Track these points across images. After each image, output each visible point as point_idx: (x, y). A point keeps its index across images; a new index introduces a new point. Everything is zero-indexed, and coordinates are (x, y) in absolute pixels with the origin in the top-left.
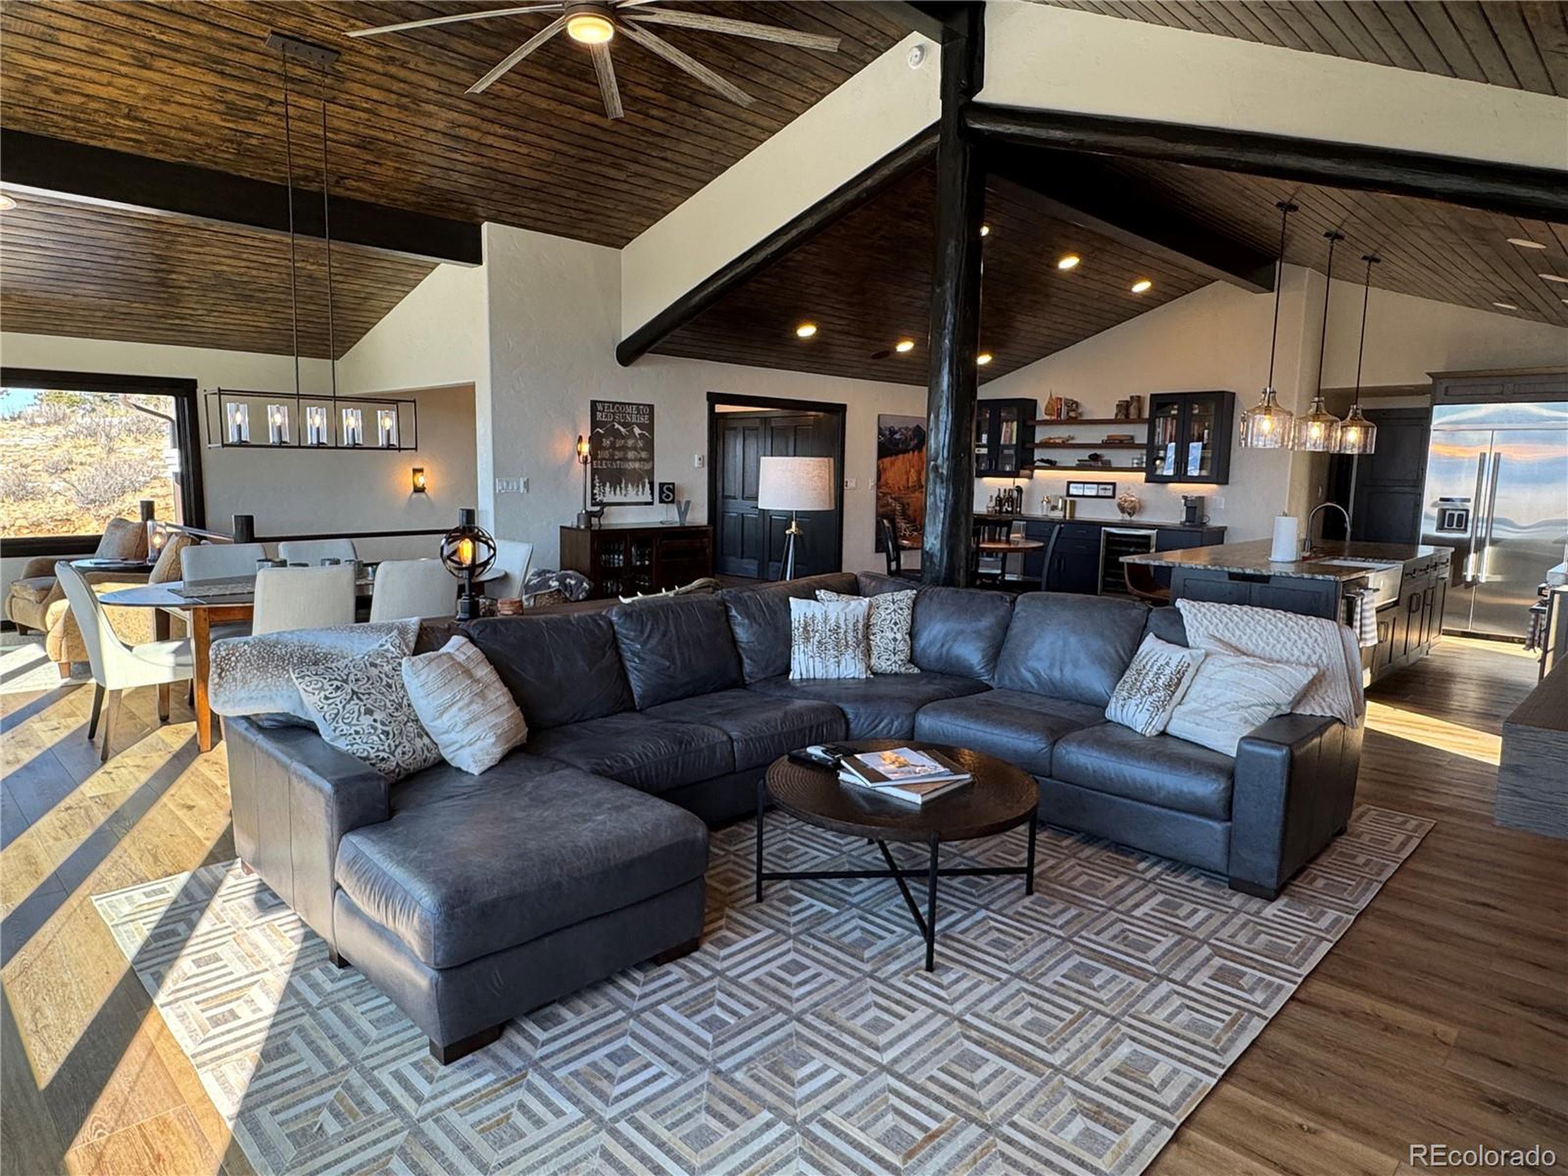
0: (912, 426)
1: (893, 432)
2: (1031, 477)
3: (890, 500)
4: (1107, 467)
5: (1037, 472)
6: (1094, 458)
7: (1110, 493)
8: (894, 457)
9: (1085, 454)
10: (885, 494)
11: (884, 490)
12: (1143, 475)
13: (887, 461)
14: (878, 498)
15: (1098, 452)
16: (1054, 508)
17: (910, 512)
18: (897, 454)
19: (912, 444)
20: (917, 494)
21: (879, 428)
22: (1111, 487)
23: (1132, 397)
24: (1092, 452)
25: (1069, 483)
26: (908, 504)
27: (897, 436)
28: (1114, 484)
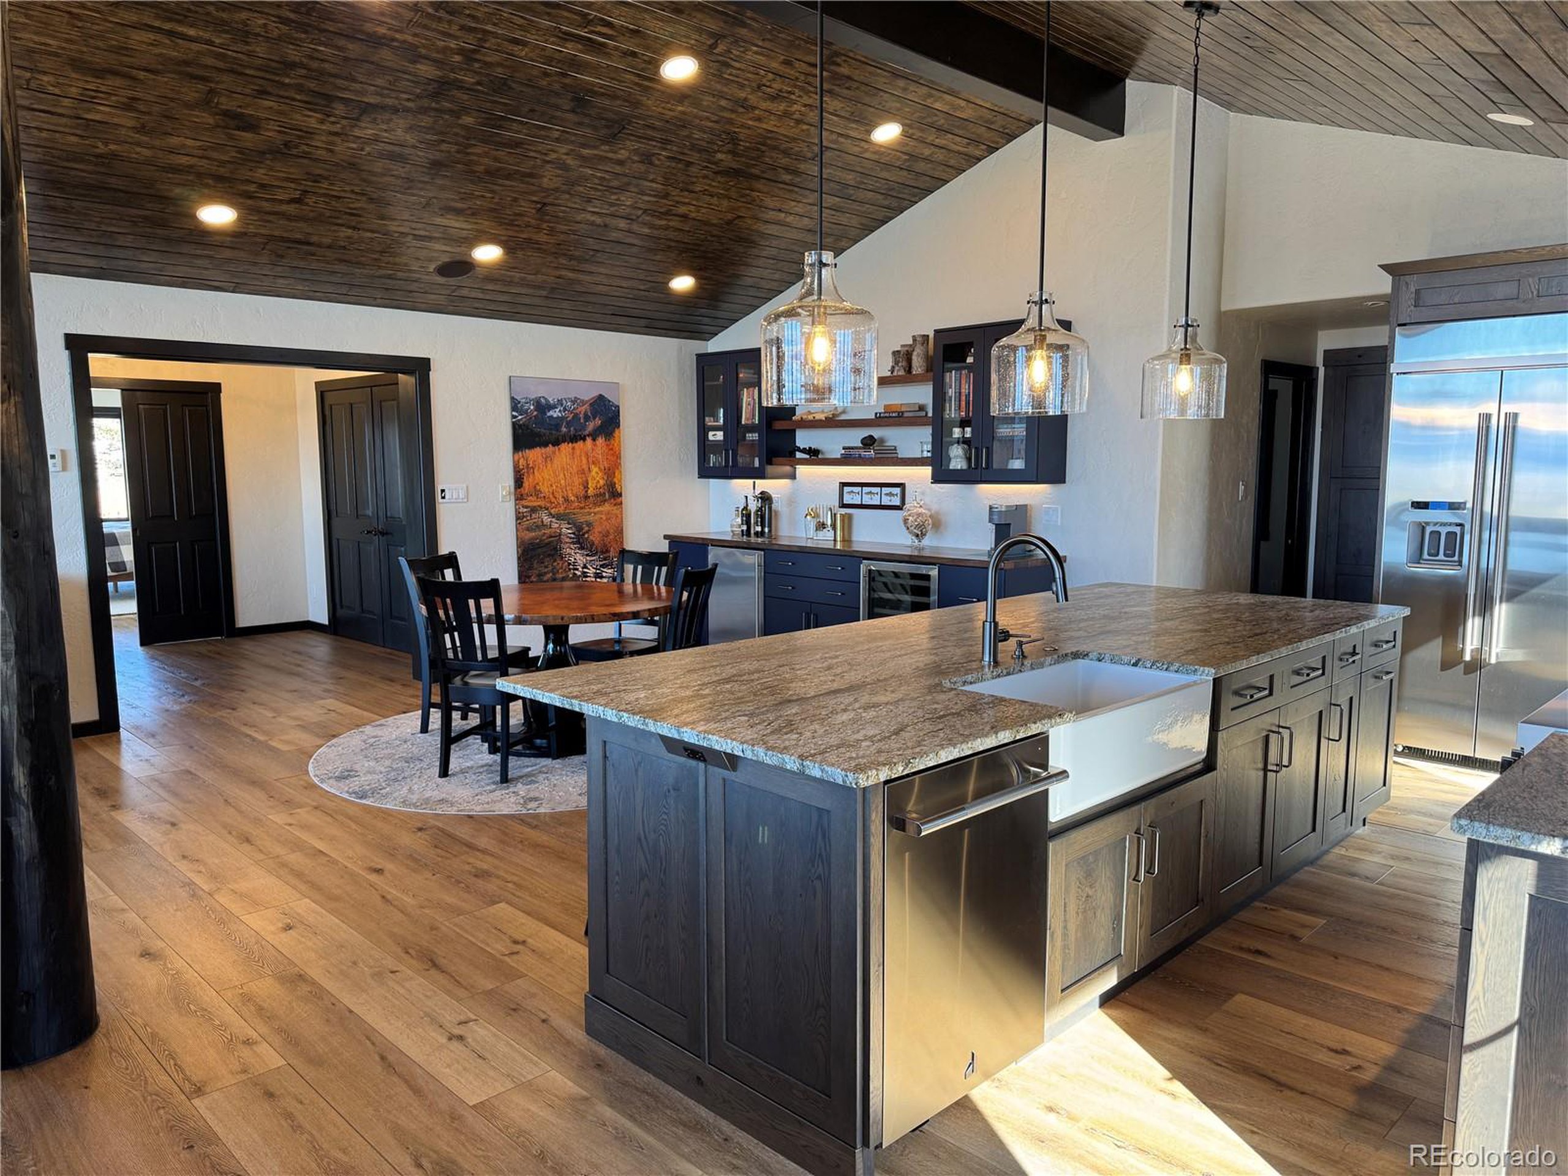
0: (589, 395)
1: (542, 407)
2: (793, 476)
3: (547, 519)
4: (890, 458)
5: (801, 470)
6: (868, 442)
7: (897, 501)
8: (550, 448)
9: (854, 437)
10: (533, 510)
11: (532, 502)
12: (927, 471)
13: (534, 455)
14: (519, 517)
15: (876, 433)
16: (821, 526)
17: (595, 537)
18: (556, 443)
19: (591, 426)
20: (606, 507)
21: (512, 399)
22: (897, 490)
23: (914, 338)
24: (865, 432)
25: (844, 485)
26: (589, 524)
27: (555, 413)
28: (901, 486)
